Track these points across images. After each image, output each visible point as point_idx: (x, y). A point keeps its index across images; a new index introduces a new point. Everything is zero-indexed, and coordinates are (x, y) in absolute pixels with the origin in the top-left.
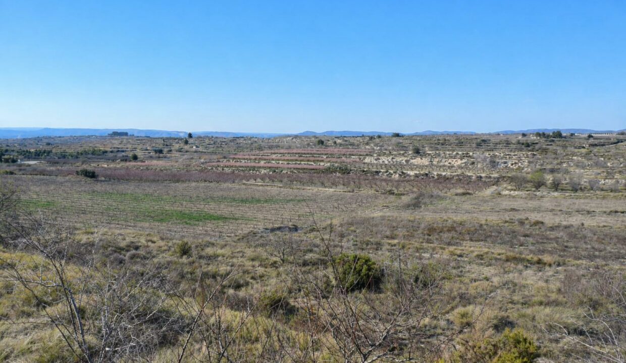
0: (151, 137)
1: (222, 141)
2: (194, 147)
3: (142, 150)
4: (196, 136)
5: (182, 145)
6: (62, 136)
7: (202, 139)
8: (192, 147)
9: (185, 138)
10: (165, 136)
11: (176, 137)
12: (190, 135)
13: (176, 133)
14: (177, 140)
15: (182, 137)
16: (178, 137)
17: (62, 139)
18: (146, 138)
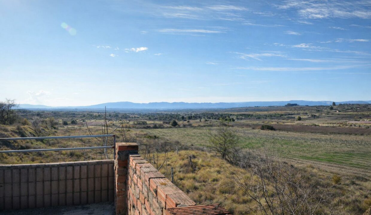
0: (309, 105)
1: (357, 106)
2: (337, 111)
3: (304, 114)
4: (338, 104)
5: (329, 110)
6: (258, 106)
7: (343, 106)
8: (336, 111)
9: (331, 105)
10: (318, 105)
11: (325, 105)
12: (334, 104)
13: (324, 102)
14: (325, 107)
15: (329, 105)
16: (326, 105)
17: (259, 108)
18: (306, 106)
